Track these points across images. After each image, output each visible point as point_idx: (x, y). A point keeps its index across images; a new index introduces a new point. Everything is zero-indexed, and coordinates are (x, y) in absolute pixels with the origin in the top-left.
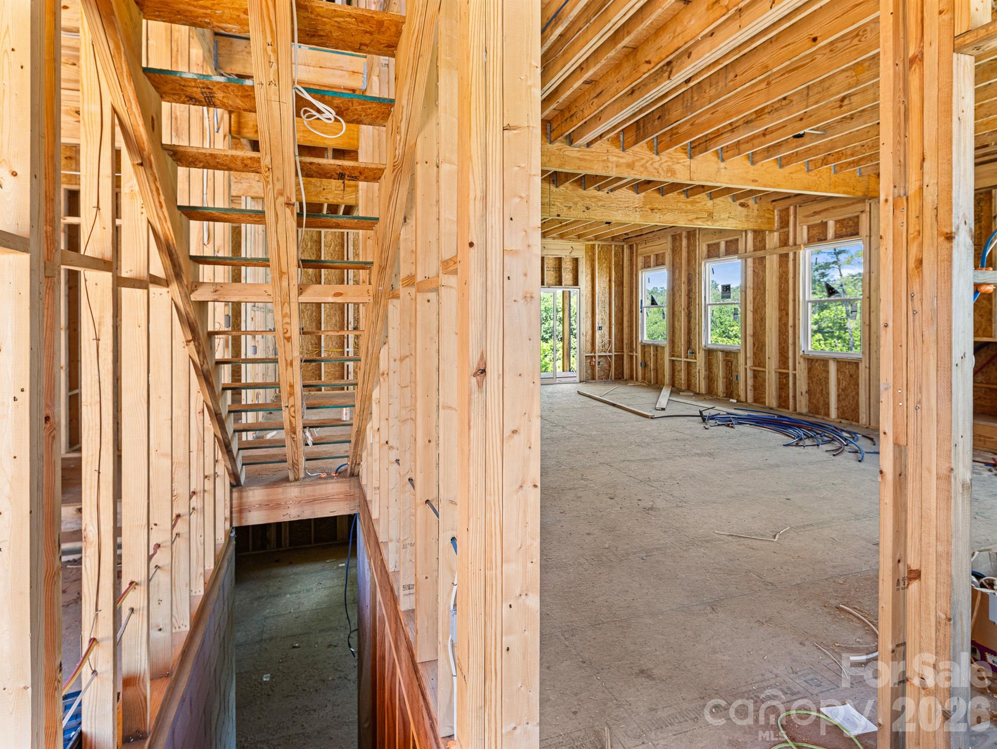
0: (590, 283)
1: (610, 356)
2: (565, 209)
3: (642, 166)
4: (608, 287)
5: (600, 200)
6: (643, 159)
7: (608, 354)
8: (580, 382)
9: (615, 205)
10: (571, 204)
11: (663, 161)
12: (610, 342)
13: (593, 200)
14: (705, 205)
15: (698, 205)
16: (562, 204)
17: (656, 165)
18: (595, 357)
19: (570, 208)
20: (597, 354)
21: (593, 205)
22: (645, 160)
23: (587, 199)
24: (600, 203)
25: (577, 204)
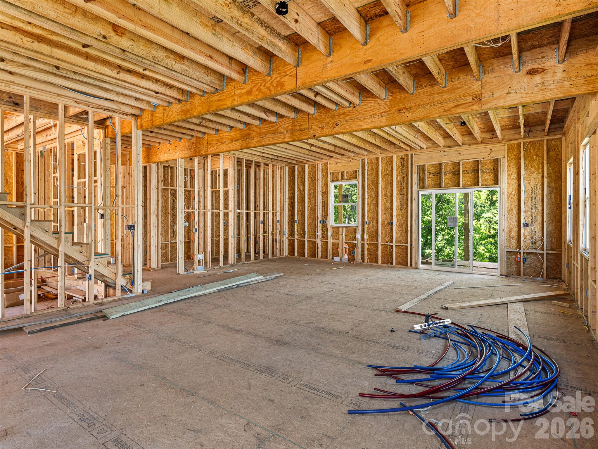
0: (515, 181)
1: (542, 255)
2: (319, 129)
3: (257, 90)
4: (540, 184)
5: (347, 115)
6: (258, 83)
7: (538, 251)
8: (501, 275)
9: (362, 116)
10: (324, 125)
11: (273, 79)
12: (542, 240)
13: (341, 116)
14: (469, 88)
15: (459, 91)
16: (317, 126)
17: (268, 85)
18: (520, 253)
19: (323, 128)
20: (522, 251)
21: (342, 120)
22: (260, 84)
23: (337, 117)
24: (347, 118)
25: (329, 123)
